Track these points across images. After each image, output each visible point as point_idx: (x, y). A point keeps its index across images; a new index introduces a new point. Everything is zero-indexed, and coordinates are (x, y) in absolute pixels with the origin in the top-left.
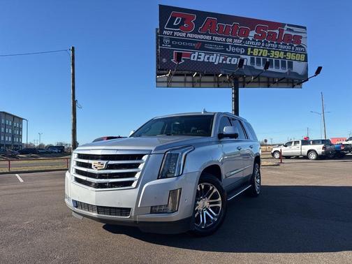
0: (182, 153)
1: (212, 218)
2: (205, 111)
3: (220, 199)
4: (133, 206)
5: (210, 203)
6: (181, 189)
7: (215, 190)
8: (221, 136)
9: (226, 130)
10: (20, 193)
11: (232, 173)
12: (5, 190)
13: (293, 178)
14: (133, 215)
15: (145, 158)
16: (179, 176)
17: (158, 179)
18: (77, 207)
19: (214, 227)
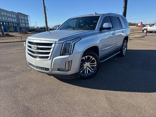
0: (72, 43)
1: (91, 71)
2: (96, 14)
3: (96, 63)
4: (50, 68)
5: (90, 65)
6: (72, 60)
7: (93, 58)
8: (102, 29)
9: (105, 25)
10: (21, 52)
11: (106, 48)
12: (17, 50)
13: (148, 45)
14: (50, 71)
15: (53, 45)
16: (70, 54)
17: (60, 56)
18: (30, 65)
19: (92, 75)
